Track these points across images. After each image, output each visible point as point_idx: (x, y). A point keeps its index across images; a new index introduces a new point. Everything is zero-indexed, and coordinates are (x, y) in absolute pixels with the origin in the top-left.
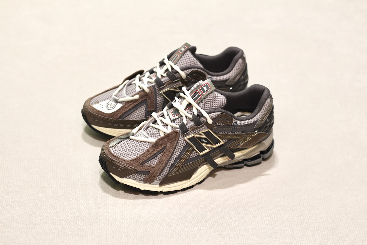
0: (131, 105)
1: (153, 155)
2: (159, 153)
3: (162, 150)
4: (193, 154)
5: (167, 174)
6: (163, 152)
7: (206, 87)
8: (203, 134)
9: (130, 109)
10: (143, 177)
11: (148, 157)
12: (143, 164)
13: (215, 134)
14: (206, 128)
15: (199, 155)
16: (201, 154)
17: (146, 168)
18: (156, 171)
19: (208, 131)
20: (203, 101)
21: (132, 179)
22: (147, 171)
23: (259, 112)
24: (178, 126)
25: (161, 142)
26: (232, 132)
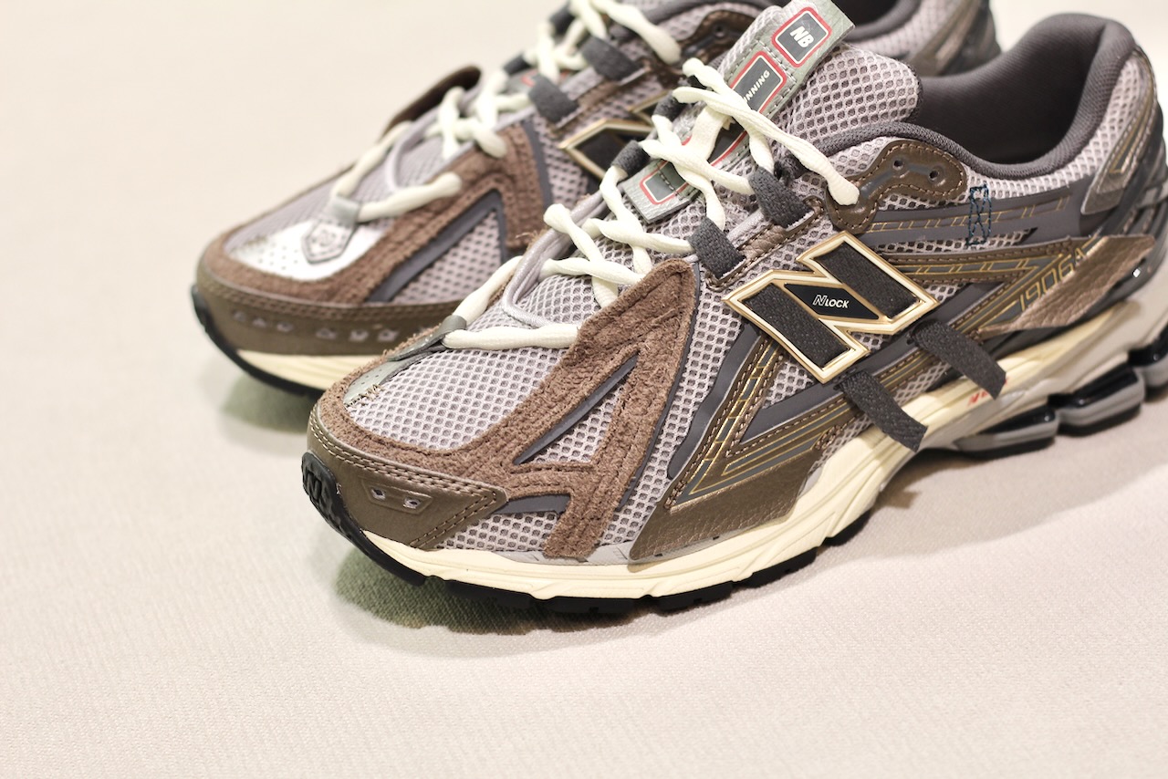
0: (421, 226)
1: (574, 409)
2: (605, 390)
3: (620, 377)
4: (785, 382)
5: (664, 499)
6: (625, 386)
7: (802, 29)
8: (816, 266)
9: (423, 249)
10: (537, 527)
11: (547, 420)
12: (527, 457)
13: (886, 258)
14: (830, 230)
15: (817, 381)
16: (826, 373)
17: (544, 475)
18: (603, 487)
19: (845, 244)
20: (802, 101)
21: (481, 546)
22: (556, 489)
23: (1091, 134)
24: (685, 245)
25: (605, 336)
26: (967, 240)
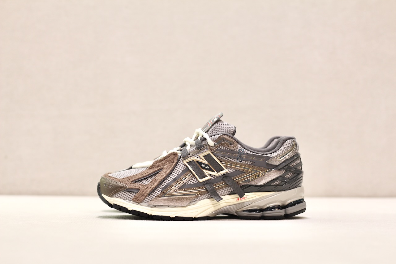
3: (158, 172)
4: (192, 181)
7: (216, 118)
8: (203, 158)
10: (132, 195)
11: (141, 176)
12: (134, 182)
13: (218, 159)
14: (207, 150)
15: (199, 182)
16: (201, 181)
17: (136, 185)
18: (147, 189)
19: (209, 154)
21: (121, 198)
22: (137, 188)
25: (158, 164)
26: (237, 160)
